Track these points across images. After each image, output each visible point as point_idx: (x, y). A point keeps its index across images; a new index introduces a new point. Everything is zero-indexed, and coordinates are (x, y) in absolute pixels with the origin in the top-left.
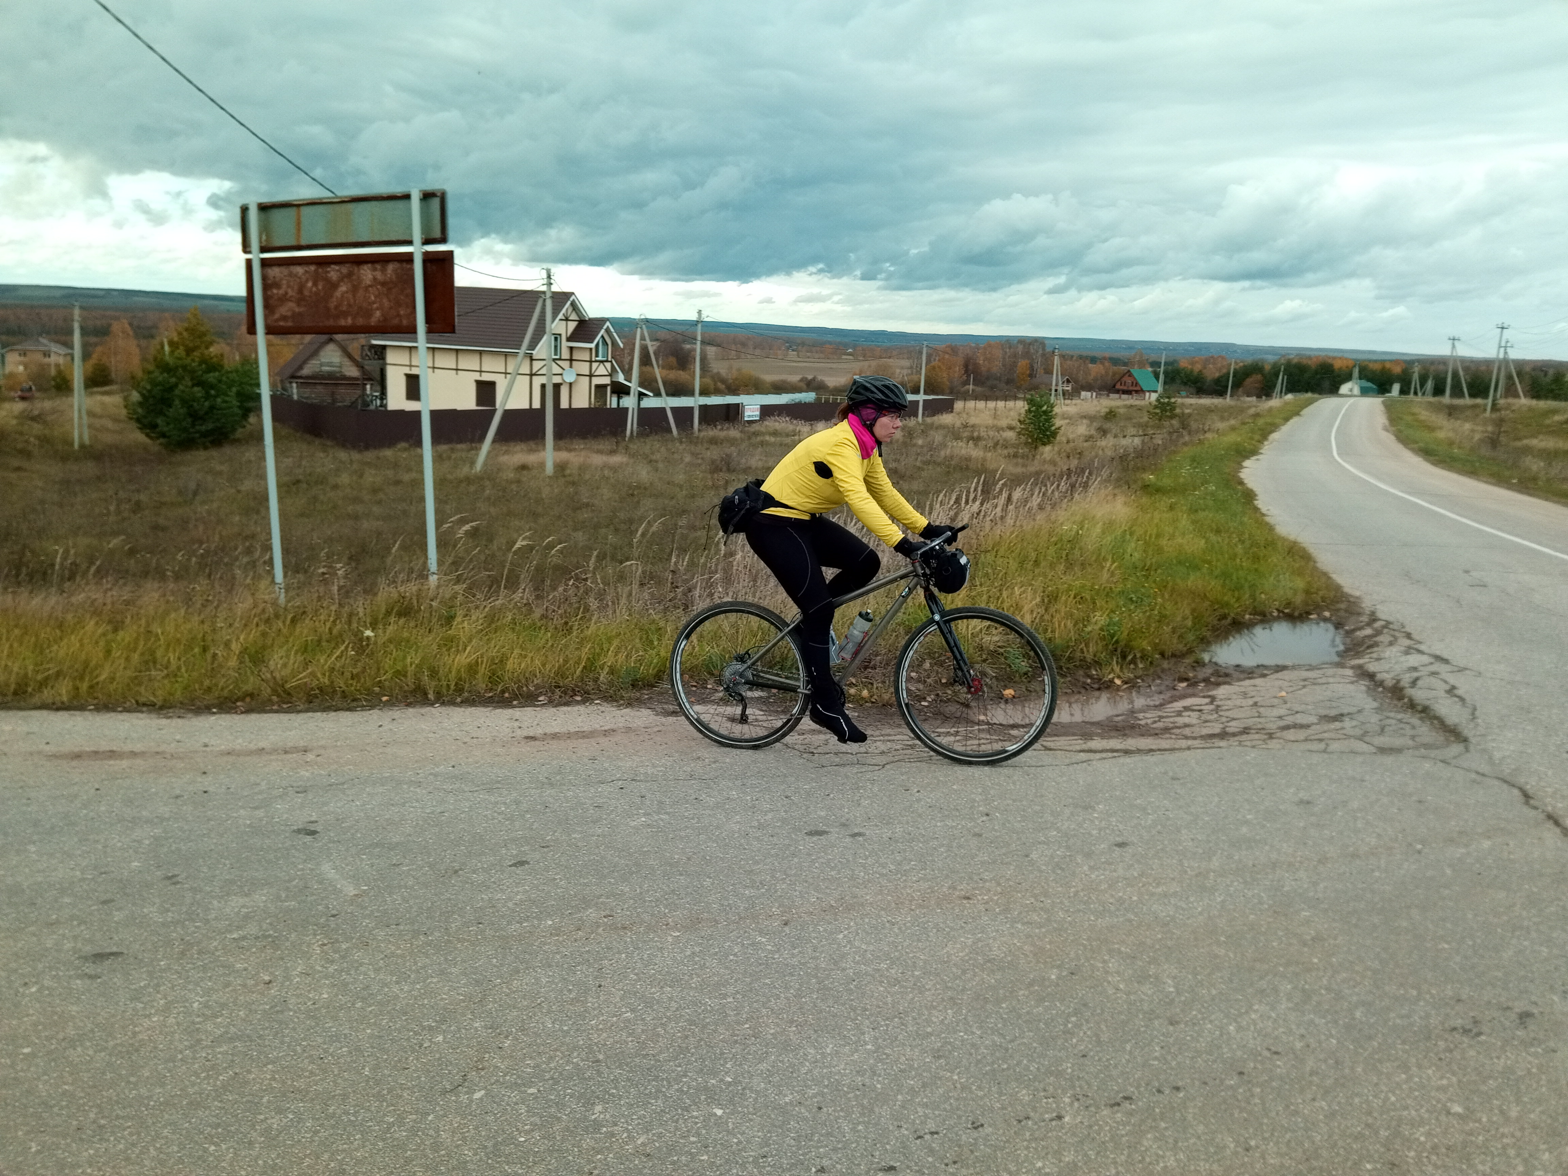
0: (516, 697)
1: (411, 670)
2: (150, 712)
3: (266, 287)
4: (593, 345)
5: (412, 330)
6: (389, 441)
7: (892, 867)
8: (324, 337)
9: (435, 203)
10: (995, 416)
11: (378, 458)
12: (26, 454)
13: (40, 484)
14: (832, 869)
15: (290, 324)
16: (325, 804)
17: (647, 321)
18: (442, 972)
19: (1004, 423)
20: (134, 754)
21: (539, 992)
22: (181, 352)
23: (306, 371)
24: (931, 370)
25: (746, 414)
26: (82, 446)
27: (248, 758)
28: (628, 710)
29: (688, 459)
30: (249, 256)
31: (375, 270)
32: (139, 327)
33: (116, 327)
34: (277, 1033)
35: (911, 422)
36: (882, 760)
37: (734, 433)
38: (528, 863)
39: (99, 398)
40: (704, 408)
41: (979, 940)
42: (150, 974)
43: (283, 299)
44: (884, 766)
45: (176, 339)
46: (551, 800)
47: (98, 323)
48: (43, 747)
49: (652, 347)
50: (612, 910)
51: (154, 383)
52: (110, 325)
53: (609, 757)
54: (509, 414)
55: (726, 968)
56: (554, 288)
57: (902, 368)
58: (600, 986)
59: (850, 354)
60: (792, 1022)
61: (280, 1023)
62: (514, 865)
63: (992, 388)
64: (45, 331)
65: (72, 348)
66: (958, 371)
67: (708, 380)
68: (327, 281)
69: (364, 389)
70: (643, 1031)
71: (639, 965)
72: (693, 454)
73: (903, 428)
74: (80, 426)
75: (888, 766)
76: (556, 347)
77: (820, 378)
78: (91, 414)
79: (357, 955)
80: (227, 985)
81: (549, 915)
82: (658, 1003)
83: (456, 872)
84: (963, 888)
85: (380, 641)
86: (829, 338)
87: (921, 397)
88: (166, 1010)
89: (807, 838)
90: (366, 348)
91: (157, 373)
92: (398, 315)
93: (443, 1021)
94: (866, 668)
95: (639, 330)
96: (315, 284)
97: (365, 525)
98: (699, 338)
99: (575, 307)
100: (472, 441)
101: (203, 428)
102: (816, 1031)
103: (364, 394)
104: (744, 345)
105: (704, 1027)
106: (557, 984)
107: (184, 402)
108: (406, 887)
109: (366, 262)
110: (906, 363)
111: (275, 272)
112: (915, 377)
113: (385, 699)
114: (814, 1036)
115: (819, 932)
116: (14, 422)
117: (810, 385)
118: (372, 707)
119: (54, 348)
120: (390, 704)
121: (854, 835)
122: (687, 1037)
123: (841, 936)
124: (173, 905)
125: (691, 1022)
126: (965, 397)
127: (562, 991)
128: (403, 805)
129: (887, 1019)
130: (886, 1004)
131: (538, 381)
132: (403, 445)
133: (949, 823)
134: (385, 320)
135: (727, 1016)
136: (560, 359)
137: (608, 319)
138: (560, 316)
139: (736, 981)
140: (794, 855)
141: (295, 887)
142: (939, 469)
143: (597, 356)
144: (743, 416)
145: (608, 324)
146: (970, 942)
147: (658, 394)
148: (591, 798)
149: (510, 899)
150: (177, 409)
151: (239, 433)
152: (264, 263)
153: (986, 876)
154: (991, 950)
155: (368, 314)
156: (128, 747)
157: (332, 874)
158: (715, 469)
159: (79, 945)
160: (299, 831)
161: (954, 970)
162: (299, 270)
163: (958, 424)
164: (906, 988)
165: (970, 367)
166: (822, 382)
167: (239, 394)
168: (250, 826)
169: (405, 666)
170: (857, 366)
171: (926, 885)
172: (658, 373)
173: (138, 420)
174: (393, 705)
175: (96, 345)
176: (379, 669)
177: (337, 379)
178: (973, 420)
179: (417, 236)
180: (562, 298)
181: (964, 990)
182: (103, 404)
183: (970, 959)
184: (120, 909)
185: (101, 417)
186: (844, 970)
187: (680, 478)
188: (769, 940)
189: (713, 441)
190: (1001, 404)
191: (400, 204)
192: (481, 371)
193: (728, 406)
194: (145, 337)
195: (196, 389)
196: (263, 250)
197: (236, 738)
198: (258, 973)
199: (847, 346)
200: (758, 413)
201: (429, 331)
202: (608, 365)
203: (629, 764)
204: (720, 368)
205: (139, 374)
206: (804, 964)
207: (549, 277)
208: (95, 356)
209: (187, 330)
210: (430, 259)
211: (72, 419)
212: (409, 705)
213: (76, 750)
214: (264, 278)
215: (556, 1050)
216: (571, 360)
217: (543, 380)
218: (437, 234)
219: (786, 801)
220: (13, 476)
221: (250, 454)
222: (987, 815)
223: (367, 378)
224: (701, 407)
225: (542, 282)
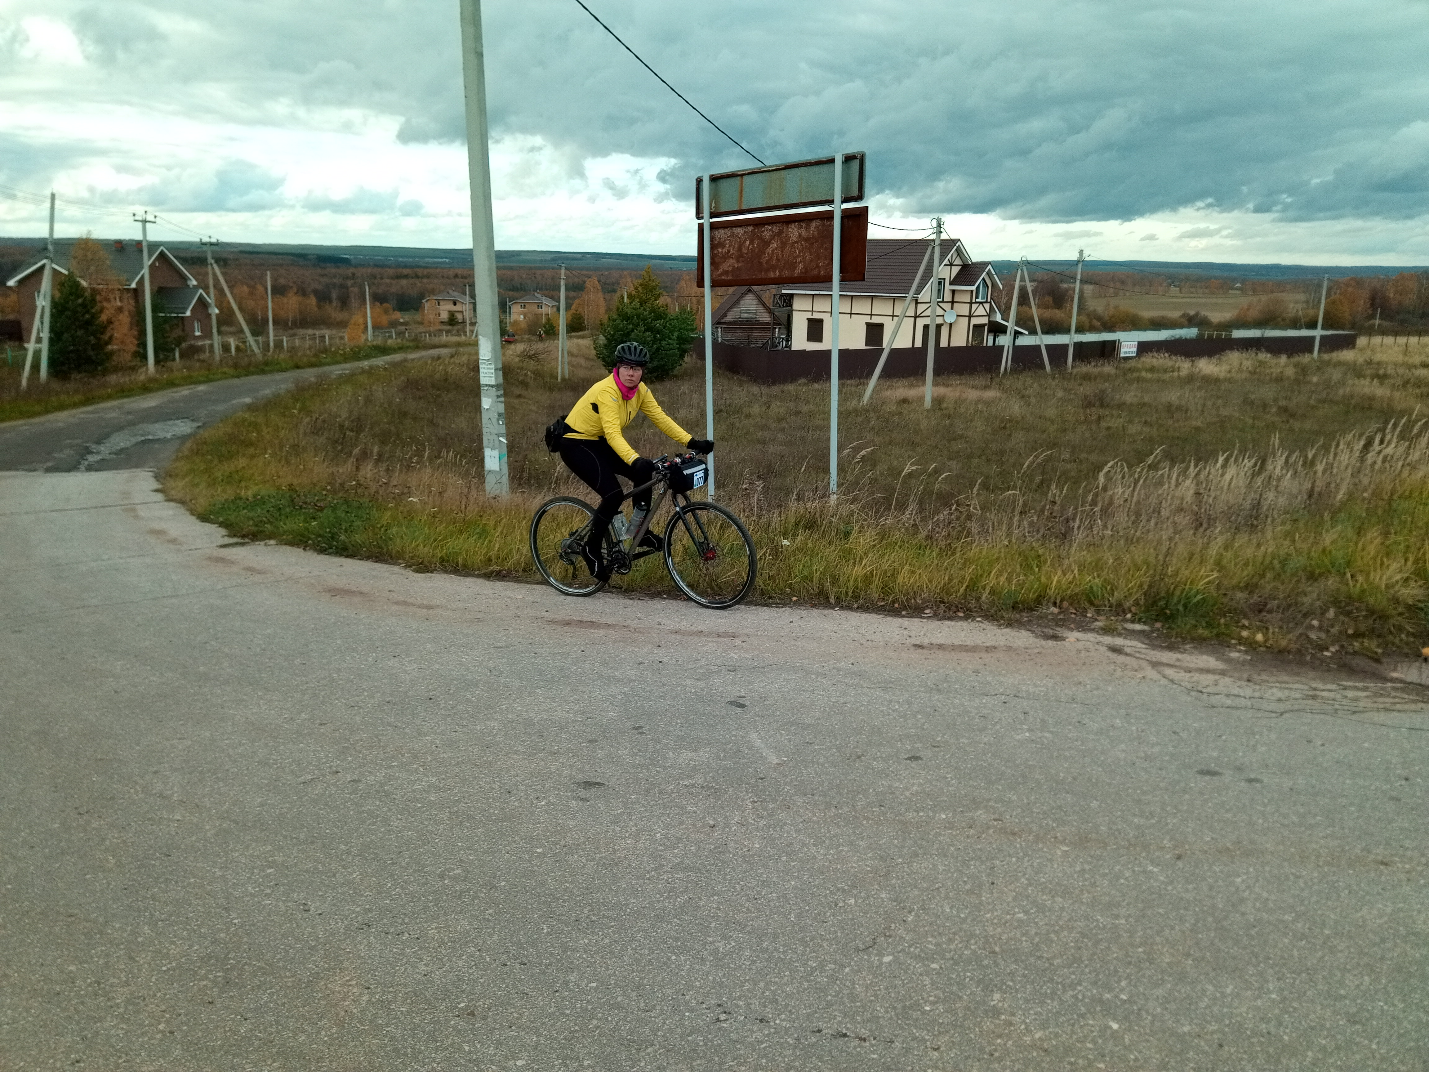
0: (905, 608)
1: (816, 576)
2: (618, 593)
3: (713, 247)
4: (974, 288)
5: (829, 279)
6: (792, 377)
7: (1295, 819)
8: (746, 288)
9: (855, 165)
10: (1405, 353)
11: (782, 392)
12: (525, 384)
13: (534, 408)
14: (1227, 811)
15: (730, 278)
16: (750, 683)
17: (1028, 263)
18: (852, 843)
19: (1417, 360)
20: (608, 626)
21: (936, 878)
22: (636, 303)
23: (729, 318)
24: (1331, 303)
25: (1123, 350)
26: (564, 379)
27: (690, 638)
28: (1008, 630)
29: (1060, 394)
30: (701, 221)
31: (800, 227)
32: (605, 283)
33: (588, 285)
34: (720, 871)
35: (1305, 359)
36: (1281, 707)
37: (1108, 369)
38: (922, 759)
39: (575, 341)
40: (1079, 346)
41: (1400, 910)
42: (625, 804)
43: (726, 257)
44: (1282, 714)
45: (633, 293)
46: (939, 704)
47: (576, 280)
48: (544, 614)
49: (1030, 287)
50: (1000, 814)
51: (616, 329)
52: (585, 282)
53: (991, 672)
54: (894, 352)
55: (1118, 890)
56: (944, 236)
57: (1297, 302)
58: (993, 883)
59: (1237, 289)
60: (1188, 955)
61: (723, 862)
62: (909, 759)
63: (1403, 322)
64: (539, 288)
65: (559, 302)
66: (1362, 304)
67: (1083, 318)
68: (761, 238)
69: (774, 333)
70: (1036, 934)
71: (1029, 871)
72: (1065, 390)
73: (1296, 366)
74: (563, 363)
75: (1286, 715)
76: (939, 291)
77: (1203, 313)
78: (570, 354)
79: (782, 816)
80: (681, 823)
81: (944, 811)
82: (1050, 910)
83: (859, 757)
84: (1379, 851)
85: (790, 550)
86: (1217, 273)
87: (1318, 333)
88: (637, 835)
89: (1199, 777)
90: (777, 297)
91: (618, 321)
92: (817, 266)
93: (854, 886)
94: (1260, 611)
95: (1019, 271)
96: (751, 243)
97: (771, 449)
98: (1079, 277)
99: (959, 252)
100: (860, 378)
102: (1214, 969)
103: (773, 337)
104: (1123, 282)
105: (1097, 942)
106: (953, 874)
108: (818, 764)
109: (795, 222)
110: (1302, 297)
111: (721, 233)
112: (1311, 312)
113: (794, 599)
114: (1212, 974)
115: (1215, 872)
116: (517, 359)
117: (1191, 321)
118: (784, 605)
119: (545, 301)
120: (799, 604)
121: (1250, 781)
122: (1080, 948)
123: (1239, 880)
124: (640, 751)
125: (1084, 935)
126: (1370, 332)
127: (957, 881)
128: (813, 691)
129: (1293, 972)
130: (1292, 956)
131: (921, 323)
132: (804, 380)
133: (1361, 782)
134: (806, 271)
135: (1119, 936)
136: (943, 302)
137: (990, 263)
138: (946, 262)
139: (1128, 905)
140: (1184, 791)
141: (730, 749)
142: (1336, 408)
143: (977, 297)
144: (1119, 353)
145: (990, 267)
146: (1389, 910)
147: (1033, 332)
148: (976, 708)
149: (906, 789)
151: (679, 370)
152: (713, 226)
153: (1407, 843)
154: (1414, 922)
155: (793, 266)
156: (603, 620)
157: (758, 743)
158: (1087, 403)
159: (574, 773)
160: (731, 703)
161: (1371, 936)
162: (740, 231)
163: (1361, 360)
164: (1314, 944)
165: (1378, 301)
166: (1206, 317)
167: (678, 338)
168: (694, 693)
169: (811, 573)
170: (1244, 301)
171: (1336, 843)
172: (1035, 312)
173: (604, 359)
174: (801, 605)
175: (574, 298)
176: (790, 573)
177: (753, 324)
178: (1378, 357)
179: (838, 197)
180: (950, 245)
181: (1383, 958)
182: (578, 345)
183: (1390, 928)
184: (602, 749)
185: (577, 356)
186: (1243, 914)
187: (1051, 412)
188: (1161, 871)
189: (1087, 377)
190: (1413, 340)
191: (825, 168)
192: (871, 315)
193: (1104, 343)
194: (609, 292)
195: (648, 333)
196: (712, 216)
197: (682, 620)
198: (704, 817)
199: (1234, 280)
200: (1135, 349)
201: (842, 279)
202: (987, 306)
203: (1011, 681)
204: (1097, 306)
205: (605, 321)
206: (1201, 901)
207: (939, 226)
208: (573, 307)
209: (641, 285)
210: (846, 215)
211: (557, 358)
212: (814, 606)
213: (567, 618)
214: (712, 239)
215: (954, 934)
217: (927, 321)
218: (855, 193)
219: (1174, 737)
220: (516, 401)
221: (685, 387)
222: (1407, 779)
223: (777, 322)
224: (1076, 344)
225: (932, 231)
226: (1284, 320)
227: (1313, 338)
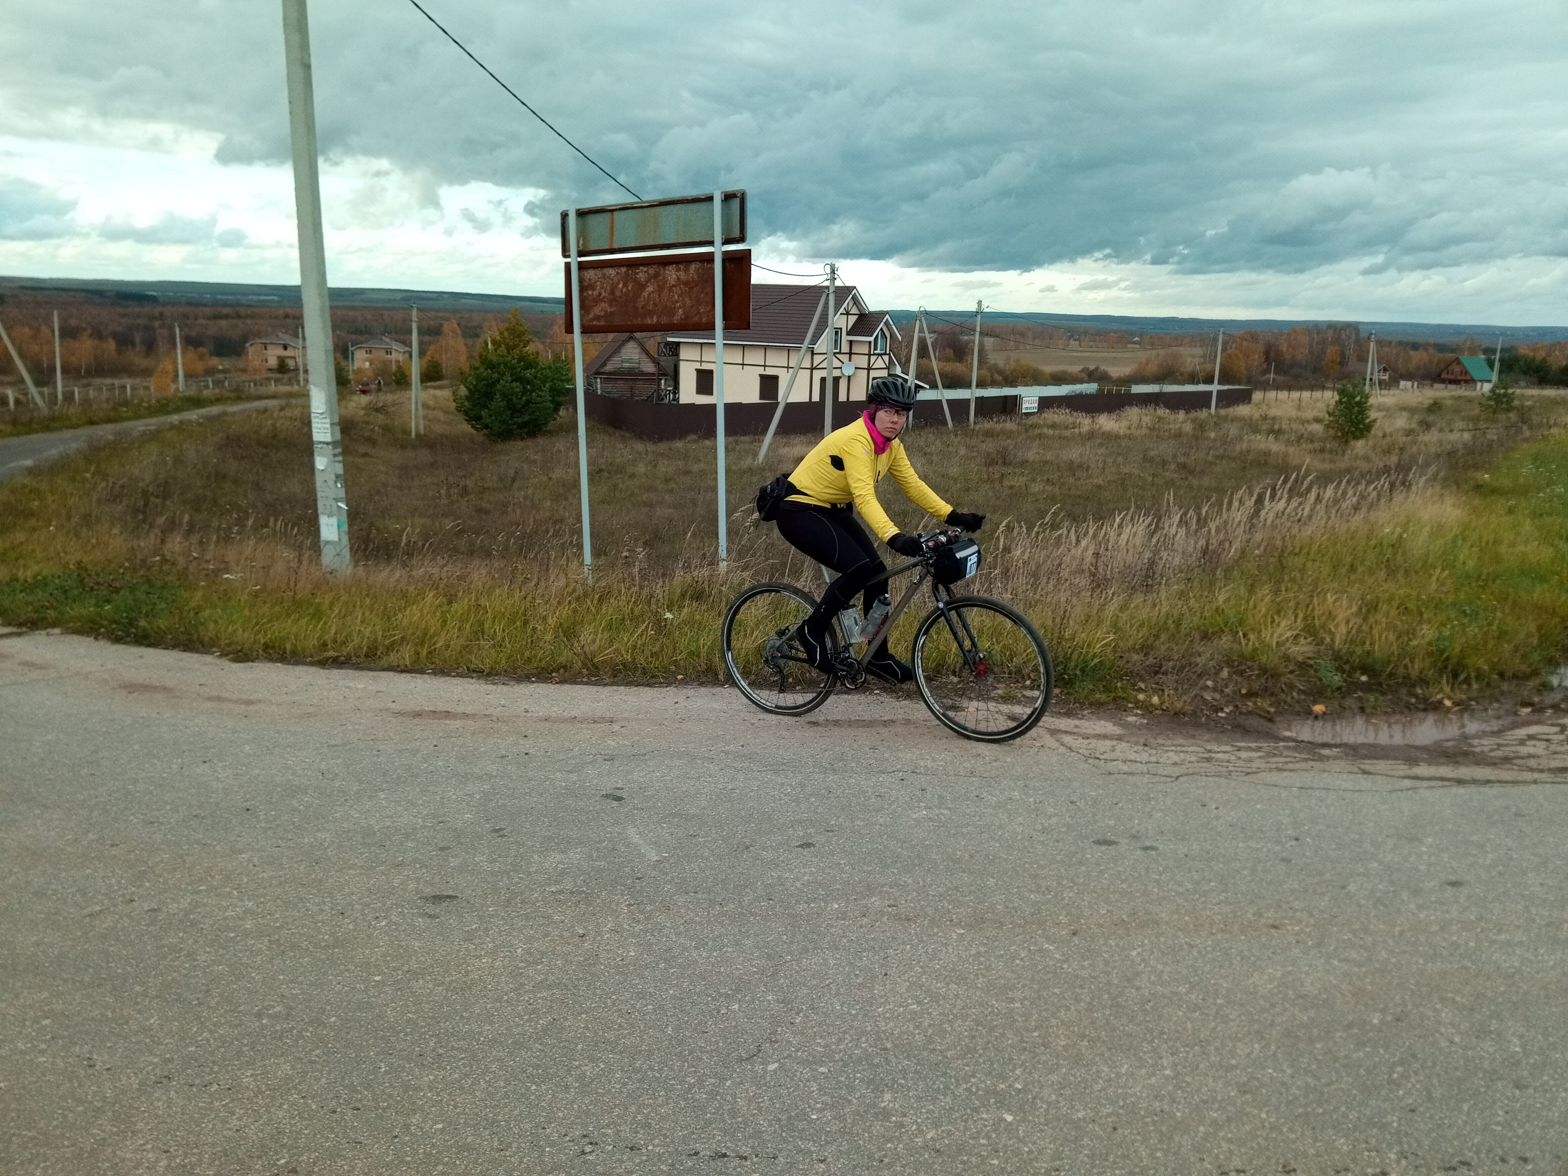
0: (799, 683)
1: (704, 651)
2: (479, 678)
3: (582, 289)
4: (872, 339)
5: (711, 327)
6: (680, 433)
7: (1190, 886)
8: (626, 335)
9: (736, 203)
10: (1300, 407)
11: (671, 449)
12: (371, 441)
13: (383, 468)
14: (1123, 882)
15: (602, 323)
16: (629, 773)
17: (926, 313)
18: (737, 943)
19: (1309, 415)
20: (466, 716)
21: (827, 974)
22: (503, 350)
23: (609, 368)
24: (1227, 359)
25: (1024, 406)
26: (418, 435)
27: (562, 725)
28: (906, 702)
29: (963, 451)
30: (568, 260)
31: (679, 270)
32: (466, 327)
33: (446, 327)
34: (590, 985)
35: (1203, 414)
36: (1176, 771)
37: (1010, 425)
38: (814, 846)
39: (432, 391)
40: (980, 400)
41: (1290, 973)
42: (481, 918)
43: (597, 300)
44: (1177, 778)
45: (498, 338)
46: (834, 786)
47: (432, 323)
48: (390, 705)
49: (930, 339)
50: (895, 899)
51: (479, 378)
52: (441, 325)
53: (889, 748)
54: (790, 407)
55: (1013, 972)
56: (838, 283)
57: (1194, 356)
58: (886, 975)
59: (1136, 343)
60: (1083, 1036)
61: (593, 975)
62: (801, 846)
63: (1296, 377)
64: (387, 331)
65: (411, 347)
66: (1257, 359)
67: (984, 372)
68: (636, 281)
69: (659, 384)
70: (930, 1025)
71: (923, 958)
72: (967, 447)
73: (1194, 421)
74: (417, 416)
75: (1181, 779)
76: (836, 341)
77: (1102, 368)
78: (426, 406)
79: (661, 918)
80: (546, 935)
81: (837, 900)
82: (944, 999)
83: (747, 848)
84: (1270, 915)
85: (675, 623)
86: (1115, 326)
87: (1215, 388)
89: (1095, 847)
90: (662, 345)
91: (482, 370)
92: (699, 313)
93: (738, 990)
94: (1156, 673)
95: (918, 322)
96: (625, 285)
97: (659, 512)
98: (978, 329)
99: (856, 301)
100: (755, 434)
101: (520, 420)
102: (1109, 1049)
103: (659, 388)
104: (1023, 335)
105: (992, 1029)
106: (844, 967)
107: (505, 396)
108: (702, 858)
109: (672, 263)
110: (1199, 351)
111: (590, 274)
112: (1208, 367)
113: (680, 677)
114: (1107, 1054)
115: (1111, 946)
116: (362, 412)
117: (1090, 376)
118: (669, 684)
119: (395, 346)
120: (685, 683)
121: (1146, 849)
122: (974, 1037)
123: (1134, 953)
124: (500, 856)
125: (978, 1023)
126: (1265, 387)
127: (849, 975)
128: (698, 779)
129: (1187, 1046)
130: (1186, 1029)
131: (818, 375)
132: (693, 437)
133: (1253, 844)
134: (687, 318)
135: (1014, 1021)
136: (840, 353)
137: (887, 312)
138: (842, 310)
139: (1024, 986)
140: (1080, 863)
141: (605, 848)
142: (1233, 464)
143: (875, 349)
144: (1020, 408)
145: (887, 316)
146: (1279, 974)
147: (934, 386)
148: (873, 788)
149: (797, 879)
150: (498, 403)
151: (551, 425)
152: (582, 266)
153: (1297, 905)
154: (1303, 986)
155: (672, 312)
156: (461, 709)
157: (636, 839)
158: (991, 462)
159: (421, 886)
160: (607, 796)
161: (1261, 1002)
162: (612, 272)
163: (1256, 416)
164: (1207, 1015)
165: (1272, 355)
166: (1105, 372)
167: (551, 389)
168: (565, 788)
169: (698, 649)
170: (1143, 355)
171: (1228, 909)
172: (935, 365)
173: (466, 413)
174: (687, 683)
175: (429, 343)
176: (675, 649)
177: (636, 374)
178: (1273, 412)
179: (718, 238)
180: (845, 293)
181: (1272, 1024)
182: (435, 397)
183: (1280, 992)
184: (455, 856)
185: (434, 409)
186: (1138, 989)
187: (954, 471)
188: (1057, 948)
189: (989, 434)
190: (1306, 394)
191: (703, 206)
192: (765, 366)
193: (1005, 398)
194: (470, 337)
195: (514, 384)
196: (581, 254)
197: (553, 706)
198: (573, 926)
199: (1133, 334)
200: (1036, 405)
201: (726, 328)
202: (886, 358)
203: (909, 756)
204: (997, 359)
205: (467, 369)
206: (1095, 978)
207: (833, 272)
208: (429, 353)
209: (507, 329)
210: (728, 258)
211: (410, 411)
212: (701, 684)
213: (418, 709)
214: (581, 280)
215: (844, 1032)
216: (850, 354)
217: (823, 373)
218: (736, 234)
219: (1071, 806)
220: (360, 461)
221: (559, 444)
222: (1297, 839)
223: (662, 373)
224: (978, 399)
225: (825, 277)
226: (1182, 374)
227: (1211, 392)
